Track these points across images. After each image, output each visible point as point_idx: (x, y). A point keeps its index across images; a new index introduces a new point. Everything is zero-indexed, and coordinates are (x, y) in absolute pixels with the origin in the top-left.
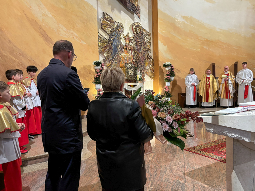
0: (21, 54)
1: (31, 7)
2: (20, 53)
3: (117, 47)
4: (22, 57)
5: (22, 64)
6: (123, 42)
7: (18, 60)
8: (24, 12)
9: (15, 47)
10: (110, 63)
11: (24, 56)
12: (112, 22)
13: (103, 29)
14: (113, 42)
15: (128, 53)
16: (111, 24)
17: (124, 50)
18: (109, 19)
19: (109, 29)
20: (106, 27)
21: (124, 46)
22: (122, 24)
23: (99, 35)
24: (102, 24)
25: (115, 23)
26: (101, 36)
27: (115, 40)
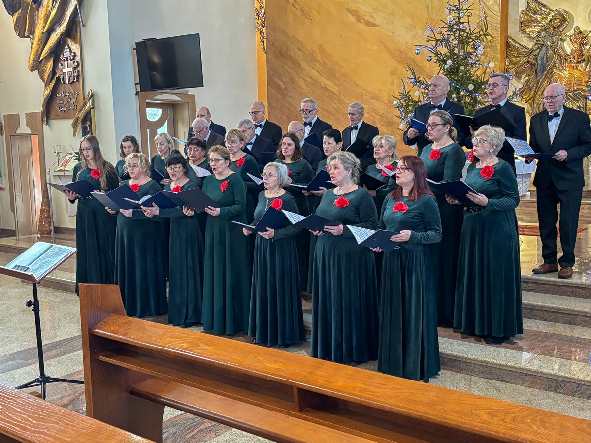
0: (373, 98)
1: (393, 33)
2: (372, 96)
3: (547, 61)
4: (374, 101)
5: (374, 110)
6: (568, 47)
7: (367, 106)
8: (382, 43)
9: (365, 90)
10: (532, 93)
11: (377, 100)
12: (542, 14)
13: (524, 32)
14: (539, 53)
15: (577, 69)
16: (539, 18)
17: (567, 64)
18: (538, 9)
19: (534, 30)
20: (529, 26)
21: (568, 55)
22: (566, 12)
23: (514, 44)
24: (521, 23)
25: (548, 14)
26: (517, 45)
27: (544, 49)
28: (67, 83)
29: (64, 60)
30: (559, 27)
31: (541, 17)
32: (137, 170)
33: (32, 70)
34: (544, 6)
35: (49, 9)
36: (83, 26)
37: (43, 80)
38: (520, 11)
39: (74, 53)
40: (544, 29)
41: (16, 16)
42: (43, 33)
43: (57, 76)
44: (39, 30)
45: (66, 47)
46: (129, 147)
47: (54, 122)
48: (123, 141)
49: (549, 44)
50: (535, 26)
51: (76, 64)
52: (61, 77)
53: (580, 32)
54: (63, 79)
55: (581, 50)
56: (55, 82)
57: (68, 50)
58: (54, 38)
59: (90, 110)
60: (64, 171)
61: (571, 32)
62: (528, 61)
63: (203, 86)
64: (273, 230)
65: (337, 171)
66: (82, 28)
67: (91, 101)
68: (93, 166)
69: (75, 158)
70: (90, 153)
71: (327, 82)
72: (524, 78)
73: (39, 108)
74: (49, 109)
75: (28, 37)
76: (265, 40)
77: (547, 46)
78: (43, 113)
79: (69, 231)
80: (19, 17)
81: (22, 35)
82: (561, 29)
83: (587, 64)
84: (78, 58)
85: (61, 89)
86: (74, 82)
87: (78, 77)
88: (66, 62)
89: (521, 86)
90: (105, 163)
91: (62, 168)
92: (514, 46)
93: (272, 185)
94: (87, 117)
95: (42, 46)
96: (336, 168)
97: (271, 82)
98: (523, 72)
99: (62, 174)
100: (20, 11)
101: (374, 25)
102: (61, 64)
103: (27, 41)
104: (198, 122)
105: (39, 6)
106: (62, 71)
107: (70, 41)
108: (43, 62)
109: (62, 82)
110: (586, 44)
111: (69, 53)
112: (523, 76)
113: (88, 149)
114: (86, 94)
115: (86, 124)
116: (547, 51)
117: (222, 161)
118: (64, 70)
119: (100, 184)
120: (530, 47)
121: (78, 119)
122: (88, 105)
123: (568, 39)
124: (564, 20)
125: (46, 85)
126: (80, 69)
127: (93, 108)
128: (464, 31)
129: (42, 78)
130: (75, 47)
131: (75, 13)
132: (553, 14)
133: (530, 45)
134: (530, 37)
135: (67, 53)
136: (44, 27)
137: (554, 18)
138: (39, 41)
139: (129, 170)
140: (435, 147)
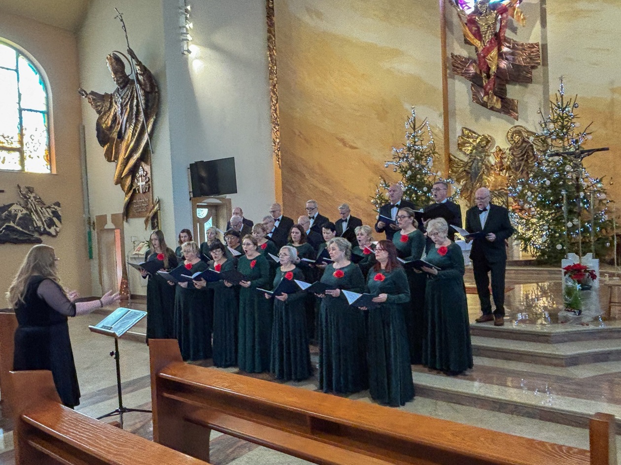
3: (478, 170)
6: (493, 160)
8: (362, 160)
12: (473, 138)
13: (461, 150)
14: (472, 164)
15: (499, 174)
16: (471, 140)
17: (492, 172)
18: (470, 134)
19: (468, 149)
20: (465, 146)
21: (493, 166)
22: (489, 136)
23: (454, 159)
24: (459, 144)
25: (477, 138)
26: (456, 160)
27: (476, 161)
28: (141, 192)
29: (139, 177)
30: (485, 146)
31: (472, 140)
32: (190, 254)
33: (117, 183)
34: (475, 133)
35: (129, 142)
36: (153, 153)
37: (124, 191)
38: (457, 136)
39: (146, 172)
40: (474, 148)
41: (106, 147)
42: (124, 159)
43: (134, 188)
44: (122, 157)
45: (141, 168)
46: (185, 237)
47: (131, 220)
48: (182, 232)
49: (479, 158)
50: (468, 146)
51: (147, 180)
52: (137, 189)
53: (500, 150)
54: (138, 190)
55: (501, 162)
56: (133, 193)
57: (142, 170)
58: (132, 162)
59: (157, 211)
60: (138, 254)
61: (494, 150)
62: (465, 171)
63: (237, 193)
64: (286, 294)
65: (334, 251)
66: (152, 155)
67: (158, 205)
68: (159, 252)
69: (146, 245)
70: (157, 242)
71: (324, 187)
72: (462, 182)
73: (120, 210)
74: (128, 211)
75: (114, 161)
76: (280, 160)
77: (478, 159)
78: (123, 214)
79: (141, 297)
80: (108, 148)
81: (109, 160)
82: (487, 148)
83: (506, 172)
84: (149, 175)
85: (137, 197)
86: (146, 192)
87: (149, 188)
88: (140, 178)
89: (460, 188)
90: (168, 250)
91: (137, 252)
92: (455, 160)
93: (286, 262)
94: (155, 216)
95: (123, 167)
96: (333, 250)
97: (284, 189)
98: (462, 178)
99: (136, 256)
100: (108, 144)
101: (355, 148)
102: (137, 180)
103: (113, 164)
104: (234, 218)
105: (122, 140)
106: (137, 184)
107: (143, 164)
108: (124, 180)
109: (137, 192)
110: (505, 158)
111: (142, 172)
112: (462, 181)
113: (156, 239)
114: (155, 199)
115: (154, 221)
116: (478, 163)
117: (251, 246)
118: (139, 184)
119: (163, 264)
120: (466, 161)
121: (148, 217)
122: (156, 208)
123: (492, 155)
124: (488, 142)
125: (126, 194)
126: (150, 183)
127: (159, 210)
128: (419, 151)
129: (123, 189)
130: (147, 168)
131: (147, 144)
132: (480, 137)
133: (466, 159)
134: (465, 154)
135: (141, 172)
136: (125, 154)
137: (482, 141)
138: (121, 164)
139: (185, 254)
140: (403, 233)
